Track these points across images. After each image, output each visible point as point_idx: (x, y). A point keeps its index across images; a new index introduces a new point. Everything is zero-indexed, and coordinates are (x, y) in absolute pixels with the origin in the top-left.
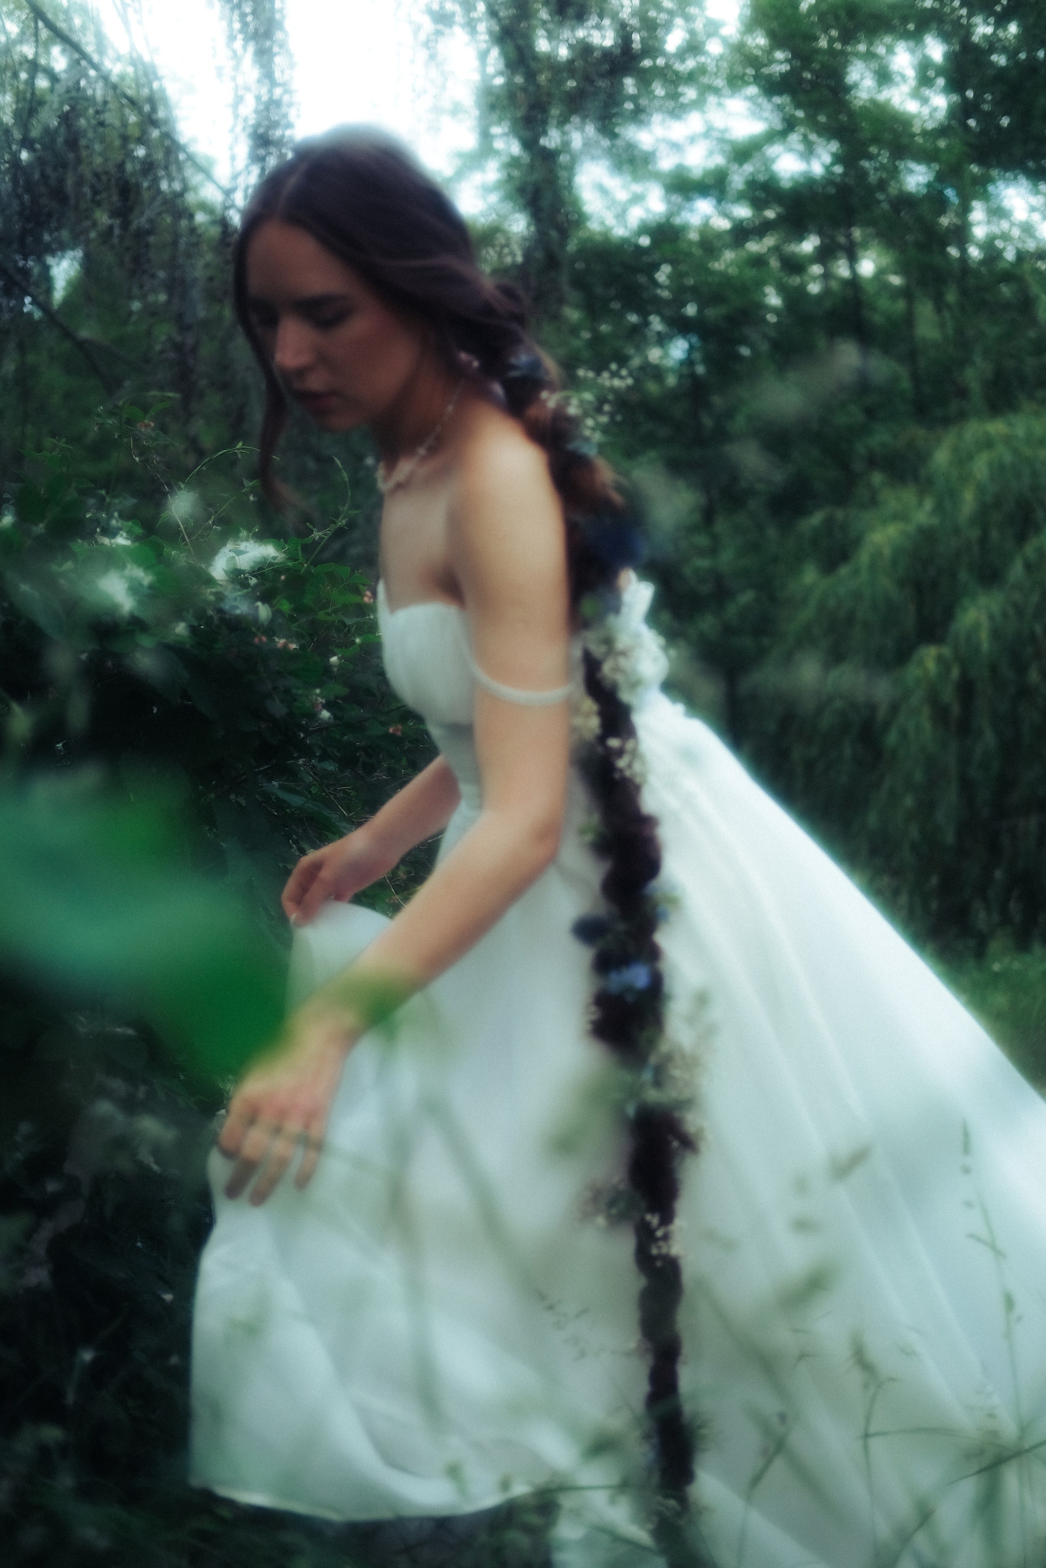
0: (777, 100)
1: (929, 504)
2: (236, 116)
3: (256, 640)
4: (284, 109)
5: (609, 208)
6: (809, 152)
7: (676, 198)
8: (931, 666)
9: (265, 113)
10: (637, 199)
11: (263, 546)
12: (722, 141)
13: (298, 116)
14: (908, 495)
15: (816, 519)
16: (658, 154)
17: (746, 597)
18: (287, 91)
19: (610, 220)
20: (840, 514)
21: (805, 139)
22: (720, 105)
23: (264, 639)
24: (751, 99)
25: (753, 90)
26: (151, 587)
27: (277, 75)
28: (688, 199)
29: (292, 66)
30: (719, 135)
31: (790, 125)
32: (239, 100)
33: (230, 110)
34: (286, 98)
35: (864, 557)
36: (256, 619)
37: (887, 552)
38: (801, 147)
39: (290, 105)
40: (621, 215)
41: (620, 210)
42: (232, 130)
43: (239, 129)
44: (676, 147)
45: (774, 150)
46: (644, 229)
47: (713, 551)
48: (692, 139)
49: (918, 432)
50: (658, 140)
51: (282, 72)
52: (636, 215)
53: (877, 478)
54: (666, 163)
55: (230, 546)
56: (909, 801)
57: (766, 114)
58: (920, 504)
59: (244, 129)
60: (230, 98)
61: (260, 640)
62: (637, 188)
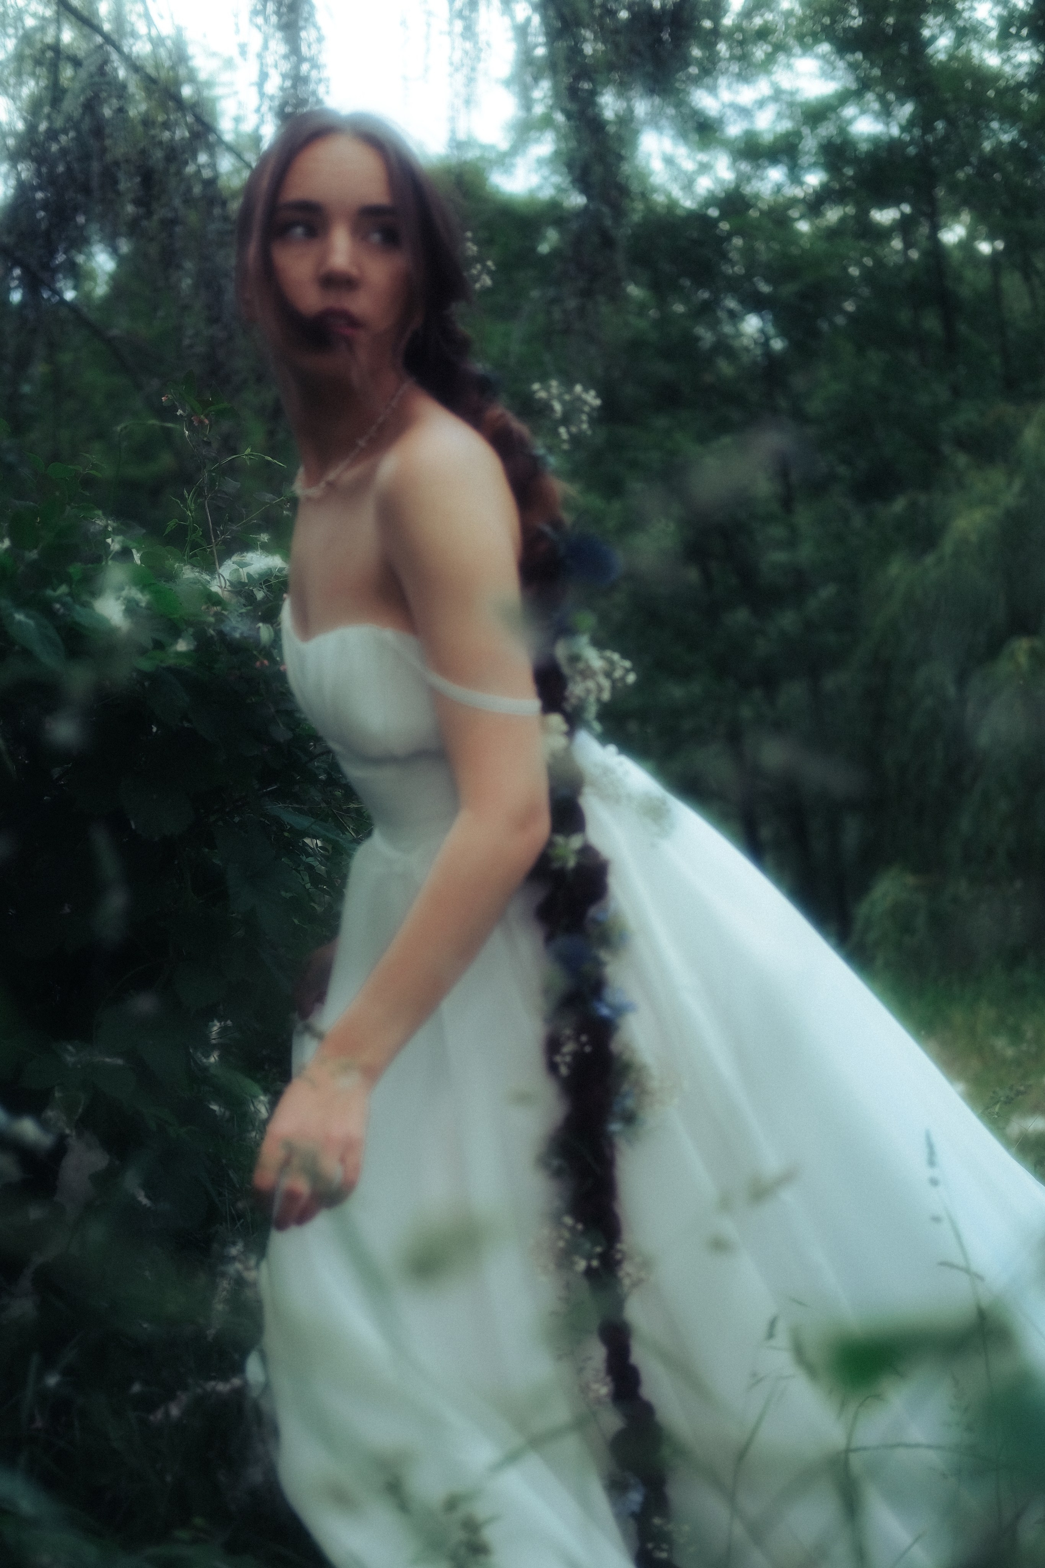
0: (850, 57)
1: (1017, 485)
2: (262, 95)
3: (258, 664)
4: (312, 86)
5: (676, 179)
6: (886, 113)
7: (745, 167)
8: (1023, 659)
9: (292, 91)
10: (704, 168)
11: (270, 557)
12: (791, 105)
13: (328, 93)
14: (997, 476)
15: (899, 505)
16: (725, 119)
17: (827, 592)
18: (315, 66)
19: (676, 192)
20: (922, 499)
21: (881, 98)
22: (789, 66)
23: (266, 662)
24: (824, 57)
25: (825, 48)
26: (149, 607)
27: (304, 49)
28: (758, 167)
29: (320, 40)
30: (789, 99)
31: (864, 85)
32: (264, 76)
33: (254, 90)
34: (314, 74)
35: (948, 546)
36: (257, 640)
37: (974, 538)
38: (876, 106)
39: (320, 81)
40: (689, 185)
41: (686, 182)
42: (258, 110)
43: (265, 108)
44: (744, 112)
45: (849, 111)
46: (711, 200)
47: (792, 542)
48: (761, 104)
49: (1006, 409)
50: (724, 105)
51: (309, 47)
52: (704, 185)
53: (962, 460)
54: (734, 130)
55: (235, 558)
56: (1003, 805)
57: (840, 73)
58: (1009, 484)
59: (270, 108)
60: (254, 76)
61: (262, 663)
62: (703, 157)
